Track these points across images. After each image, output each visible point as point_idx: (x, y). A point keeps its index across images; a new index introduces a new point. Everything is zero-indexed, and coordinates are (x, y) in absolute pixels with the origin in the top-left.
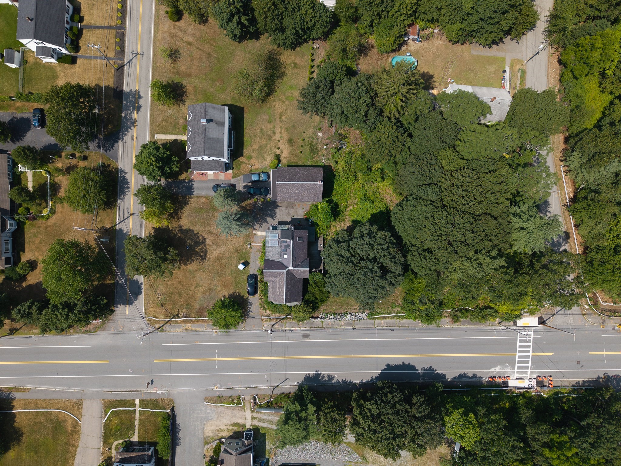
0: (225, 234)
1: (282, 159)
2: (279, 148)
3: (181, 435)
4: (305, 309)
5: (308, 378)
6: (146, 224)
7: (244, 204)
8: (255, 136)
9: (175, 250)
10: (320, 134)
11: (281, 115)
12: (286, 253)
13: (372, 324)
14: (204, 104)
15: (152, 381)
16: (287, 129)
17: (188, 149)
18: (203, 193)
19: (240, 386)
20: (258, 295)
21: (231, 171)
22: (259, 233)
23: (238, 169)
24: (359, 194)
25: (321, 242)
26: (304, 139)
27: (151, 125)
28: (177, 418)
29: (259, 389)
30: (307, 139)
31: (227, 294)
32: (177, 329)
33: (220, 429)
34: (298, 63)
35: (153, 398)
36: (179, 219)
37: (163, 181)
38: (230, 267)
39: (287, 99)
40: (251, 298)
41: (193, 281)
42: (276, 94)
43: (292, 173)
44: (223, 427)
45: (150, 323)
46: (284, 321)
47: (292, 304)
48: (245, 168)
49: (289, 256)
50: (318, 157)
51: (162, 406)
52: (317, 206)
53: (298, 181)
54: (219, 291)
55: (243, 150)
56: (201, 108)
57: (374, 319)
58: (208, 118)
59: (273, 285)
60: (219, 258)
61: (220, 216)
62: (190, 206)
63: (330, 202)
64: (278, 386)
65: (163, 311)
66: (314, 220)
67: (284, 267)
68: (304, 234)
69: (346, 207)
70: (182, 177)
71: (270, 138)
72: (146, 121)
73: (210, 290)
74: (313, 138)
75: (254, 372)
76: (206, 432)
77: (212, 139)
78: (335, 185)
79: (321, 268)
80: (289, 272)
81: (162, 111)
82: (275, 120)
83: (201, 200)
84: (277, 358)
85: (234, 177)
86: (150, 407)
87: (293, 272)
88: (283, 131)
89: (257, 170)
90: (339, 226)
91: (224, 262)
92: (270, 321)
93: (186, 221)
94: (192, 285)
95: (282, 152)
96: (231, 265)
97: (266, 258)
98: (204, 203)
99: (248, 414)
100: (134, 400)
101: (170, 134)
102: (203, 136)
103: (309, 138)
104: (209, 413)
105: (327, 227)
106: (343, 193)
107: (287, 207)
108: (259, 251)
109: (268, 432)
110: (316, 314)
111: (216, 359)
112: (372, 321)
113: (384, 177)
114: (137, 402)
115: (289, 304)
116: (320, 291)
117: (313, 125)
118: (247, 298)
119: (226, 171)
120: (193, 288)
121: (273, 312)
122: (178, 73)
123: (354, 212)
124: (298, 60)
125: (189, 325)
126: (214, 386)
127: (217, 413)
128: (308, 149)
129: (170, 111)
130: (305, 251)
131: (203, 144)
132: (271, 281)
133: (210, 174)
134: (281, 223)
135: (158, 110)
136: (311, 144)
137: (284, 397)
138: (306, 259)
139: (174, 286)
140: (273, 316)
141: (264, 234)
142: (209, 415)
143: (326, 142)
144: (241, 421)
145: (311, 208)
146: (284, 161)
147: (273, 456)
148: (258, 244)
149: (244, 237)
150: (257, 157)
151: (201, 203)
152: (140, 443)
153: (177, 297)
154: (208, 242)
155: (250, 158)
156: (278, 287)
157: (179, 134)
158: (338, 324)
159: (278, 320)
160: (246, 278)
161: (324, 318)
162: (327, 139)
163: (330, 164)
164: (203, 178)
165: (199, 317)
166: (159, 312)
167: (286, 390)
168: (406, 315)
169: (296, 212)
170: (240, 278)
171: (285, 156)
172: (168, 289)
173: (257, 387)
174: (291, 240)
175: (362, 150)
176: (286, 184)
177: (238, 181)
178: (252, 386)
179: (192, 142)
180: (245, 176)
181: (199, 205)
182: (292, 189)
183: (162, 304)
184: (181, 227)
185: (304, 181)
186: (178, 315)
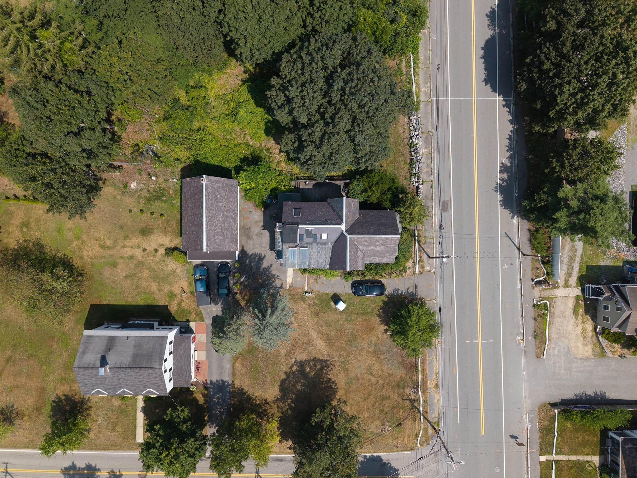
0: (289, 332)
1: (172, 246)
2: (156, 250)
3: (590, 392)
4: (407, 204)
5: (506, 203)
6: (276, 453)
7: (243, 303)
8: (137, 287)
9: (315, 412)
10: (133, 186)
11: (103, 247)
12: (319, 236)
13: (427, 105)
14: (76, 370)
15: (512, 437)
16: (126, 238)
17: (154, 394)
18: (228, 366)
19: (520, 305)
20: (383, 281)
21: (192, 325)
22: (289, 280)
23: (190, 312)
24: (226, 126)
25: (302, 184)
26: (142, 211)
27: (122, 448)
28: (565, 398)
29: (524, 276)
30: (142, 206)
31: (383, 327)
32: (436, 401)
33: (582, 334)
34: (21, 221)
35: (537, 436)
36: (266, 402)
37: (209, 430)
38: (341, 322)
39: (78, 238)
40: (388, 291)
41: (363, 378)
42: (69, 255)
43: (190, 227)
44: (579, 330)
45: (426, 441)
46: (422, 239)
47: (399, 226)
48: (188, 303)
49: (324, 230)
50: (170, 188)
51: (549, 421)
52: (246, 190)
53: (202, 216)
54: (378, 339)
55: (159, 306)
56: (84, 375)
57: (419, 102)
58: (98, 364)
59: (370, 256)
60: (329, 341)
61: (258, 343)
62: (248, 386)
63: (238, 169)
64: (519, 249)
65: (408, 423)
66: (267, 194)
67: (342, 237)
68: (288, 207)
69: (248, 145)
70: (201, 400)
71: (140, 264)
72: (115, 457)
73: (376, 353)
74: (140, 197)
75: (498, 284)
76: (587, 355)
77: (135, 356)
78: (212, 162)
79: (341, 183)
80: (351, 230)
81: (100, 432)
82: (111, 256)
83: (239, 369)
84: (477, 250)
85: (202, 319)
86: (551, 439)
87: (350, 224)
88: (129, 244)
89: (190, 284)
90: (278, 157)
91: (333, 333)
92: (423, 262)
93: (271, 391)
94: (370, 380)
95: (161, 245)
96: (338, 321)
97: (328, 266)
98: (243, 365)
99: (560, 292)
100: (541, 463)
101: (135, 419)
102: (130, 371)
103: (139, 203)
104: (559, 352)
105: (278, 175)
106: (226, 149)
107: (249, 237)
108: (316, 280)
109: (586, 262)
110: (411, 190)
111: (480, 341)
112: (422, 105)
113: (200, 85)
114: (543, 458)
115: (400, 231)
116: (377, 183)
117: (118, 197)
118: (388, 297)
119: (193, 332)
120: (373, 379)
121: (410, 257)
122: (38, 409)
123: (256, 133)
124: (17, 221)
125: (429, 383)
126: (520, 343)
127: (558, 338)
128: (157, 204)
129: (100, 420)
130: (316, 205)
131: (142, 371)
132: (363, 259)
133: (195, 356)
134: (272, 246)
135: (98, 438)
136: (149, 200)
137: (535, 238)
138: (329, 204)
139: (371, 407)
140: (415, 257)
141: (290, 272)
142: (562, 350)
143: (145, 176)
144: (571, 303)
145: (250, 199)
146: (176, 242)
147: (622, 255)
148: (306, 281)
149: (296, 302)
150: (170, 284)
151: (244, 370)
152: (603, 453)
153: (388, 403)
154: (302, 356)
155: (171, 295)
156: (373, 248)
157: (136, 406)
158: (427, 158)
159: (422, 249)
160: (357, 299)
161: (419, 179)
162: (140, 174)
163: (179, 169)
164: (203, 368)
165: (417, 368)
166: (410, 429)
167: (525, 236)
168: (413, 54)
169: (255, 223)
170: (358, 307)
171: (168, 241)
172: (376, 417)
173: (521, 280)
174: (298, 228)
175: (158, 121)
176: (207, 236)
177: (207, 313)
178: (519, 287)
179: (141, 388)
180: (199, 302)
181: (246, 372)
182: (217, 225)
183: (398, 425)
184: (278, 400)
185: (202, 207)
186: (414, 400)
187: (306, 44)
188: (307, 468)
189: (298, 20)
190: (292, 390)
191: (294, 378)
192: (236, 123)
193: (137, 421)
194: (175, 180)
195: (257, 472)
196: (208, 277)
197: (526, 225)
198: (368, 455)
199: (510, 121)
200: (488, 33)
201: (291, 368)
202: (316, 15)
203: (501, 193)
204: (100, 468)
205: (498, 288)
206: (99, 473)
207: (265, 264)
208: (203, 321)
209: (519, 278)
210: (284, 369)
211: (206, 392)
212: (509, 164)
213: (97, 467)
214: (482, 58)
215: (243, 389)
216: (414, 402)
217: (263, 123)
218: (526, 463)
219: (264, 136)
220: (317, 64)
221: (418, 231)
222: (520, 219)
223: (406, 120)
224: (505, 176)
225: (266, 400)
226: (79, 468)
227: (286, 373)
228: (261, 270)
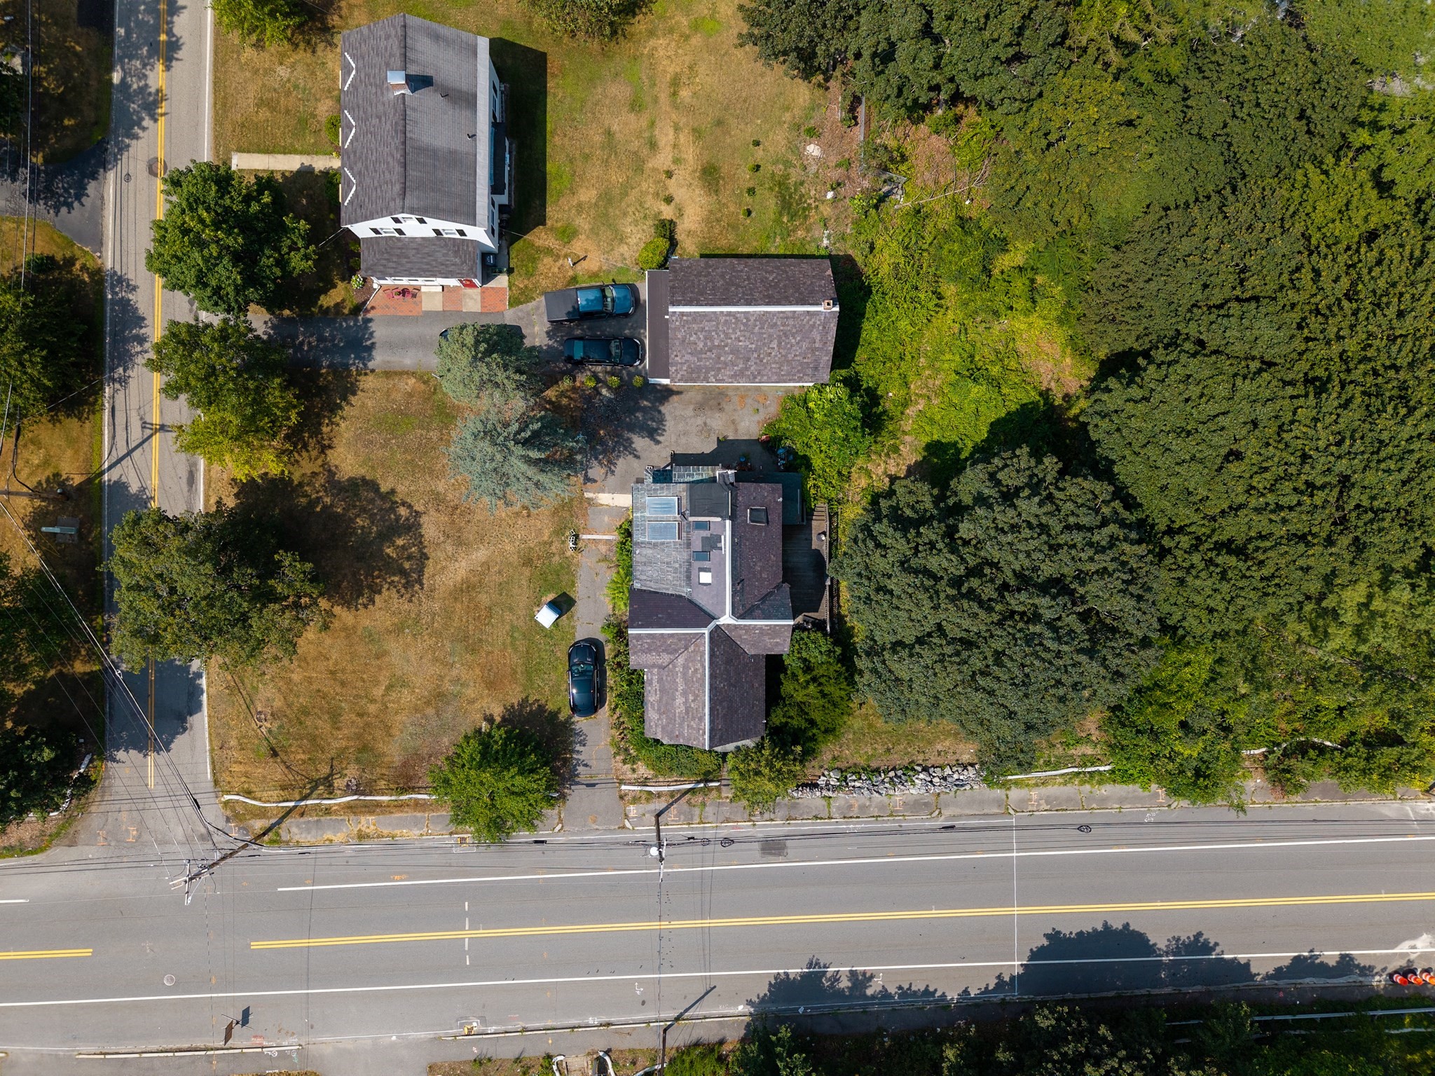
0: (486, 499)
1: (680, 236)
2: (669, 200)
4: (778, 765)
5: (782, 987)
6: (208, 471)
7: (551, 393)
8: (587, 157)
9: (303, 559)
10: (813, 150)
11: (675, 83)
12: (706, 564)
13: (999, 803)
14: (399, 21)
15: (246, 1013)
16: (697, 133)
17: (347, 199)
18: (408, 360)
19: (550, 1023)
20: (605, 711)
21: (502, 281)
22: (605, 498)
23: (529, 275)
24: (948, 357)
25: (819, 524)
26: (758, 167)
27: (218, 121)
29: (616, 1032)
30: (767, 168)
31: (497, 712)
32: (328, 835)
35: (249, 1070)
36: (324, 449)
37: (259, 320)
38: (508, 616)
39: (696, 27)
40: (581, 723)
41: (380, 669)
42: (657, 7)
43: (722, 276)
45: (236, 815)
46: (699, 799)
47: (730, 747)
48: (551, 271)
49: (719, 577)
50: (808, 230)
52: (805, 401)
53: (748, 304)
54: (471, 702)
55: (544, 206)
56: (388, 37)
57: (1005, 785)
58: (413, 70)
59: (660, 680)
60: (466, 589)
61: (463, 431)
62: (363, 405)
63: (853, 384)
64: (677, 1019)
65: (276, 772)
66: (798, 446)
67: (703, 617)
68: (770, 495)
69: (906, 404)
70: (328, 300)
71: (638, 165)
72: (198, 107)
73: (439, 697)
74: (787, 164)
75: (598, 972)
77: (433, 153)
78: (866, 325)
79: (823, 613)
80: (719, 637)
81: (256, 72)
82: (656, 100)
83: (402, 385)
84: (676, 924)
85: (514, 302)
87: (733, 635)
88: (682, 139)
89: (595, 275)
90: (880, 471)
91: (484, 599)
92: (648, 800)
93: (350, 458)
94: (377, 683)
95: (680, 212)
96: (511, 609)
97: (637, 586)
98: (410, 395)
101: (285, 151)
102: (398, 141)
103: (775, 163)
105: (839, 473)
106: (895, 356)
107: (700, 407)
108: (605, 559)
110: (811, 770)
111: (467, 934)
112: (999, 792)
113: (1037, 298)
115: (719, 749)
116: (824, 695)
117: (787, 116)
118: (566, 721)
119: (484, 281)
120: (378, 692)
121: (659, 771)
123: (932, 421)
125: (371, 818)
126: (462, 1026)
128: (772, 203)
129: (283, 72)
130: (775, 558)
131: (398, 169)
132: (654, 666)
133: (432, 288)
134: (680, 460)
135: (241, 69)
136: (781, 184)
137: (703, 1056)
138: (778, 587)
139: (315, 687)
140: (657, 784)
141: (624, 500)
143: (836, 174)
145: (785, 409)
146: (689, 246)
148: (602, 536)
149: (555, 512)
150: (594, 232)
151: (398, 396)
153: (324, 725)
154: (430, 529)
155: (568, 234)
156: (680, 688)
157: (316, 153)
158: (882, 807)
159: (675, 798)
160: (562, 653)
161: (835, 788)
162: (838, 166)
163: (850, 252)
164: (405, 306)
165: (404, 790)
166: (264, 777)
167: (709, 1034)
168: (1113, 772)
169: (733, 422)
170: (543, 654)
171: (691, 225)
172: (291, 698)
173: (608, 1024)
174: (724, 519)
175: (956, 205)
176: (705, 314)
177: (528, 314)
178: (591, 1021)
179: (359, 165)
180: (553, 297)
181: (394, 401)
182: (727, 335)
183: (272, 749)
184: (331, 474)
185: (768, 304)
186: (331, 785)
187: (1134, 535)
188: (175, 543)
189: (1185, 514)
190: (355, 507)
191: (381, 510)
192: (954, 377)
193: (280, 157)
194: (826, 242)
195: (163, 428)
196: (611, 315)
197: (734, 1036)
198: (203, 682)
199: (966, 991)
200: (1159, 940)
201: (403, 504)
202: (1196, 558)
203: (803, 976)
204: (173, 70)
205: (588, 974)
206: (160, 67)
207: (640, 442)
208: (511, 305)
209: (613, 1020)
210: (401, 489)
211: (346, 311)
212: (869, 992)
213: (174, 63)
214: (1105, 925)
215: (354, 394)
216: (326, 784)
217: (954, 438)
218: (186, 1046)
219: (927, 439)
220: (1091, 559)
221: (718, 789)
222: (747, 1019)
223: (965, 758)
224: (844, 983)
225: (330, 447)
226: (172, 22)
227: (393, 492)
228: (627, 435)
